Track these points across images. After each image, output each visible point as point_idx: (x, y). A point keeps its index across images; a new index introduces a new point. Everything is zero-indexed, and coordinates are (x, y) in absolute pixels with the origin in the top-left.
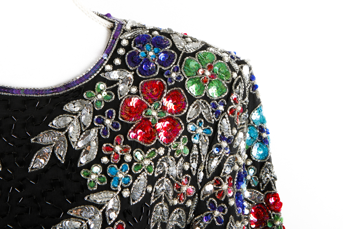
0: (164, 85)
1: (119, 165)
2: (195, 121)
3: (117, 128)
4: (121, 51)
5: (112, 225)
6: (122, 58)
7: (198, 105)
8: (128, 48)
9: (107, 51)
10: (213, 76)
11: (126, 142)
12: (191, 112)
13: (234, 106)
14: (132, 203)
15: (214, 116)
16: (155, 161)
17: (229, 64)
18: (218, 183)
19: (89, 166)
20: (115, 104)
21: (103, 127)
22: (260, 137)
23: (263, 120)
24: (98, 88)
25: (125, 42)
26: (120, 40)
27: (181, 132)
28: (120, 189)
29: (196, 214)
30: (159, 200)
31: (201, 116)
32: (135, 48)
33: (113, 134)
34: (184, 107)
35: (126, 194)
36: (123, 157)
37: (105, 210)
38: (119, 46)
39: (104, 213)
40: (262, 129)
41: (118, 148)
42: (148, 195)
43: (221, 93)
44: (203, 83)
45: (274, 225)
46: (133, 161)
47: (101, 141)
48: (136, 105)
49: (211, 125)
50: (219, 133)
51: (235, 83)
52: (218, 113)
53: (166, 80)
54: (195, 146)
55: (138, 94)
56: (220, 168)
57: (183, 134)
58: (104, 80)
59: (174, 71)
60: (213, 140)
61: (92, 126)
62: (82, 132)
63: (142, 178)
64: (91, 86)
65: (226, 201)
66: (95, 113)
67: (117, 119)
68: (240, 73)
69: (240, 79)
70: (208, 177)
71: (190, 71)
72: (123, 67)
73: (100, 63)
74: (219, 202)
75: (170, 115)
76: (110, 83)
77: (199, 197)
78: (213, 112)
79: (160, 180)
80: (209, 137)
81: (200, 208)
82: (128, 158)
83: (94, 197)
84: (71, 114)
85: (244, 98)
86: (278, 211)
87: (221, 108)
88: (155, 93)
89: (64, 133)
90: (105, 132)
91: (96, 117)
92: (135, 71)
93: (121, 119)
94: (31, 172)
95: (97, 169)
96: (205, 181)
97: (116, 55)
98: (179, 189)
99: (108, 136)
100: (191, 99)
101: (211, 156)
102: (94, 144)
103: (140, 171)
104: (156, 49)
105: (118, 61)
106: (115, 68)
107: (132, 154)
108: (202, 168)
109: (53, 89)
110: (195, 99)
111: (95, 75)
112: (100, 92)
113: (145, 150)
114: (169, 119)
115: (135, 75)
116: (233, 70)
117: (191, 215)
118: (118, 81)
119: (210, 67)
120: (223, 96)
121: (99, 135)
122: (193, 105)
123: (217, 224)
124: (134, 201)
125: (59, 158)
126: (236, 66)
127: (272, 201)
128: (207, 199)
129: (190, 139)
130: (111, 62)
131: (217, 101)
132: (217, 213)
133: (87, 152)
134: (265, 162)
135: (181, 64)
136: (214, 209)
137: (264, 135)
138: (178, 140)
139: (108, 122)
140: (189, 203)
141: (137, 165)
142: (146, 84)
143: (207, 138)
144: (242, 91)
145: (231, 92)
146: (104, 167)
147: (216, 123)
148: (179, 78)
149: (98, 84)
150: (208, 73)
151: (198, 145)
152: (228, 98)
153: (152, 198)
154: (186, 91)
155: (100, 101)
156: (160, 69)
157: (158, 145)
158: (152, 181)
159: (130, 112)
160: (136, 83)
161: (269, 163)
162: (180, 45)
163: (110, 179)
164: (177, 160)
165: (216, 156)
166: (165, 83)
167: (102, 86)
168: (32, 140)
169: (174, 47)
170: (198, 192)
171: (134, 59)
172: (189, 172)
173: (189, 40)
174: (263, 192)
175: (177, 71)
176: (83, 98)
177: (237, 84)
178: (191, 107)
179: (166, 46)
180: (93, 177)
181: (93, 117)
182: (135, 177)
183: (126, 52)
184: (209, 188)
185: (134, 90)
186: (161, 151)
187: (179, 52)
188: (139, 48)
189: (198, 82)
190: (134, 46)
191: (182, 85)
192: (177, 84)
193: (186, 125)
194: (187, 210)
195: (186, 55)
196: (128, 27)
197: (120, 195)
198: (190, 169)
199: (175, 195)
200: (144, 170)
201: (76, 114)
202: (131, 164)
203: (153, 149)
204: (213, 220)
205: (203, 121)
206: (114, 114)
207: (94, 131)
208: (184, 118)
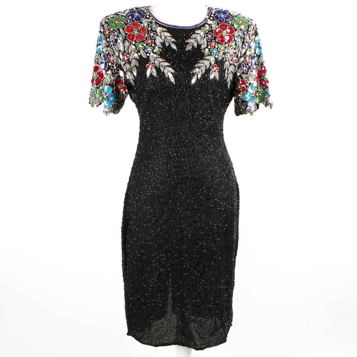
0: (227, 25)
1: (214, 49)
2: (237, 37)
3: (212, 38)
4: (212, 15)
5: (213, 65)
6: (213, 17)
7: (238, 32)
8: (214, 14)
9: (208, 15)
10: (242, 23)
11: (216, 42)
12: (236, 34)
13: (250, 32)
14: (218, 60)
15: (243, 35)
16: (225, 48)
17: (248, 20)
18: (245, 58)
19: (204, 49)
20: (212, 31)
21: (208, 38)
22: (259, 46)
23: (260, 40)
24: (206, 26)
25: (213, 13)
26: (212, 12)
27: (233, 40)
28: (214, 56)
29: (238, 68)
30: (227, 60)
31: (239, 35)
32: (217, 14)
33: (211, 40)
34: (234, 32)
35: (216, 57)
36: (215, 46)
37: (210, 61)
38: (212, 14)
39: (210, 62)
40: (259, 43)
41: (213, 44)
42: (223, 58)
43: (245, 28)
44: (239, 25)
45: (264, 78)
46: (218, 48)
47: (208, 42)
48: (218, 31)
49: (242, 38)
50: (245, 41)
51: (250, 25)
52: (244, 35)
53: (227, 23)
54: (237, 45)
55: (218, 28)
56: (245, 53)
57: (234, 40)
58: (207, 24)
59: (230, 21)
60: (243, 43)
61: (205, 37)
62: (201, 39)
63: (221, 52)
64: (204, 26)
65: (248, 64)
66: (205, 33)
67: (212, 35)
68: (251, 23)
69: (251, 24)
70: (242, 55)
71: (235, 21)
72: (213, 20)
73: (206, 19)
74: (246, 64)
75: (229, 34)
76: (209, 25)
77: (239, 62)
78: (243, 34)
79: (227, 54)
80: (242, 42)
81: (239, 67)
82: (217, 47)
83: (207, 57)
84: (197, 34)
85: (253, 30)
86: (265, 72)
87: (246, 33)
88: (224, 27)
89: (196, 39)
90: (209, 39)
91: (206, 35)
92: (217, 21)
93: (214, 35)
94: (187, 51)
95: (207, 50)
96: (241, 57)
97: (211, 16)
98: (233, 59)
99: (210, 41)
100: (236, 30)
101: (243, 48)
102: (206, 42)
103: (220, 51)
104: (224, 15)
105: (211, 18)
106: (211, 20)
107: (218, 45)
108: (240, 52)
109: (191, 27)
110: (237, 30)
111: (205, 22)
112: (207, 27)
113: (222, 44)
114: (229, 35)
115: (217, 22)
116: (249, 21)
117: (236, 69)
118: (212, 24)
119: (242, 20)
120: (246, 29)
121: (207, 40)
122: (236, 31)
123: (245, 72)
124: (219, 59)
125: (195, 47)
126: (250, 21)
127: (263, 69)
128: (242, 63)
129: (236, 42)
130: (209, 18)
131: (244, 30)
132: (245, 68)
133: (204, 45)
134: (260, 55)
135: (232, 19)
136: (244, 66)
137: (260, 45)
138: (232, 42)
139: (210, 36)
140: (236, 64)
141: (220, 49)
142: (221, 25)
143: (241, 42)
144: (252, 28)
145: (249, 28)
146: (209, 49)
147: (244, 38)
148: (232, 23)
149: (205, 25)
150: (241, 22)
151: (238, 45)
152: (248, 30)
153: (224, 59)
154: (234, 27)
155: (207, 30)
156: (226, 20)
157: (226, 43)
158: (224, 54)
159: (216, 33)
160: (218, 24)
161: (262, 56)
162: (232, 14)
163: (211, 53)
164: (232, 49)
165: (244, 48)
166: (227, 24)
167: (207, 25)
168: (186, 41)
169: (229, 14)
170: (239, 61)
171: (217, 18)
172: (236, 53)
173: (234, 12)
174: (260, 66)
175: (231, 21)
176: (201, 29)
177: (251, 26)
178: (236, 32)
179: (227, 14)
180: (206, 52)
181: (205, 35)
182: (219, 52)
183: (214, 15)
184: (242, 59)
185: (217, 27)
186: (227, 45)
187: (231, 16)
188: (218, 14)
189: (238, 25)
190: (217, 13)
191: (233, 25)
192: (231, 25)
193: (234, 38)
194: (235, 66)
195: (233, 16)
196: (214, 8)
197: (215, 57)
198: (236, 52)
199: (231, 60)
200: (222, 50)
201: (199, 34)
202: (217, 48)
203: (224, 44)
204: (244, 71)
205: (240, 37)
206: (211, 34)
207: (205, 39)
208: (234, 35)
